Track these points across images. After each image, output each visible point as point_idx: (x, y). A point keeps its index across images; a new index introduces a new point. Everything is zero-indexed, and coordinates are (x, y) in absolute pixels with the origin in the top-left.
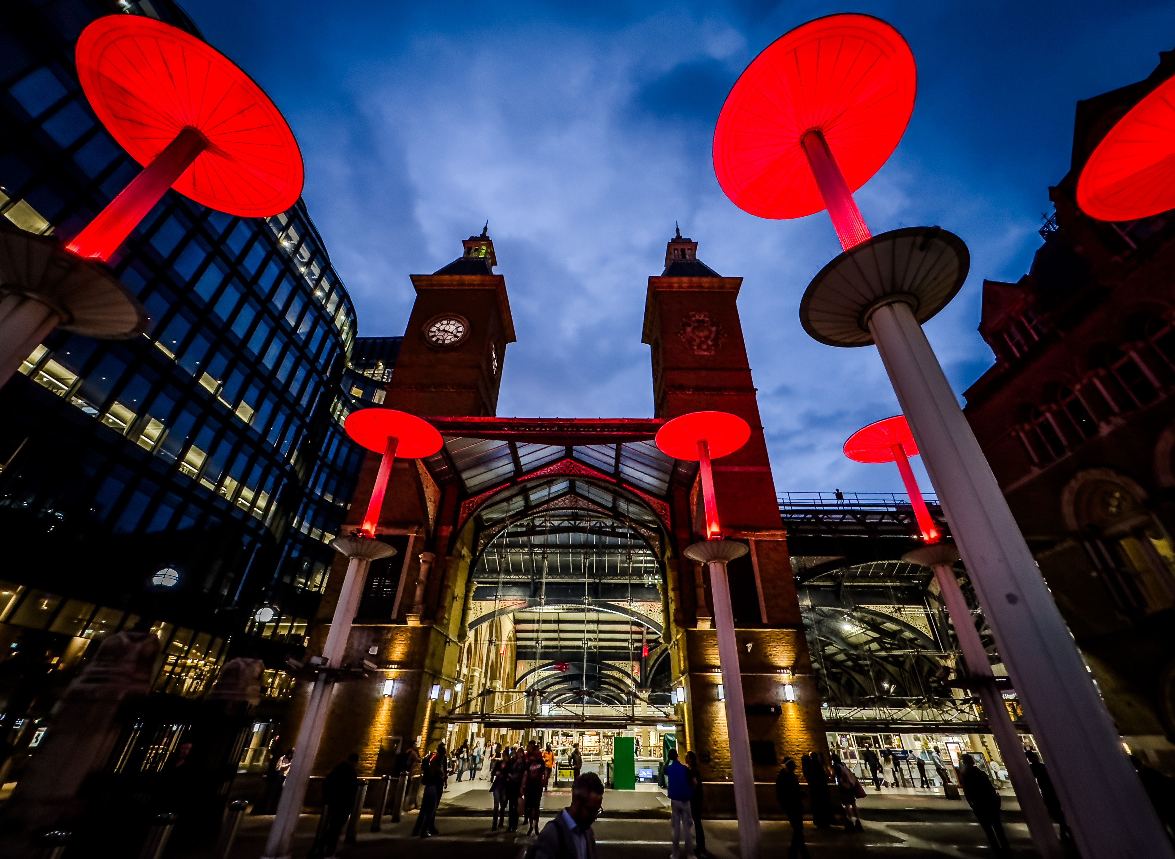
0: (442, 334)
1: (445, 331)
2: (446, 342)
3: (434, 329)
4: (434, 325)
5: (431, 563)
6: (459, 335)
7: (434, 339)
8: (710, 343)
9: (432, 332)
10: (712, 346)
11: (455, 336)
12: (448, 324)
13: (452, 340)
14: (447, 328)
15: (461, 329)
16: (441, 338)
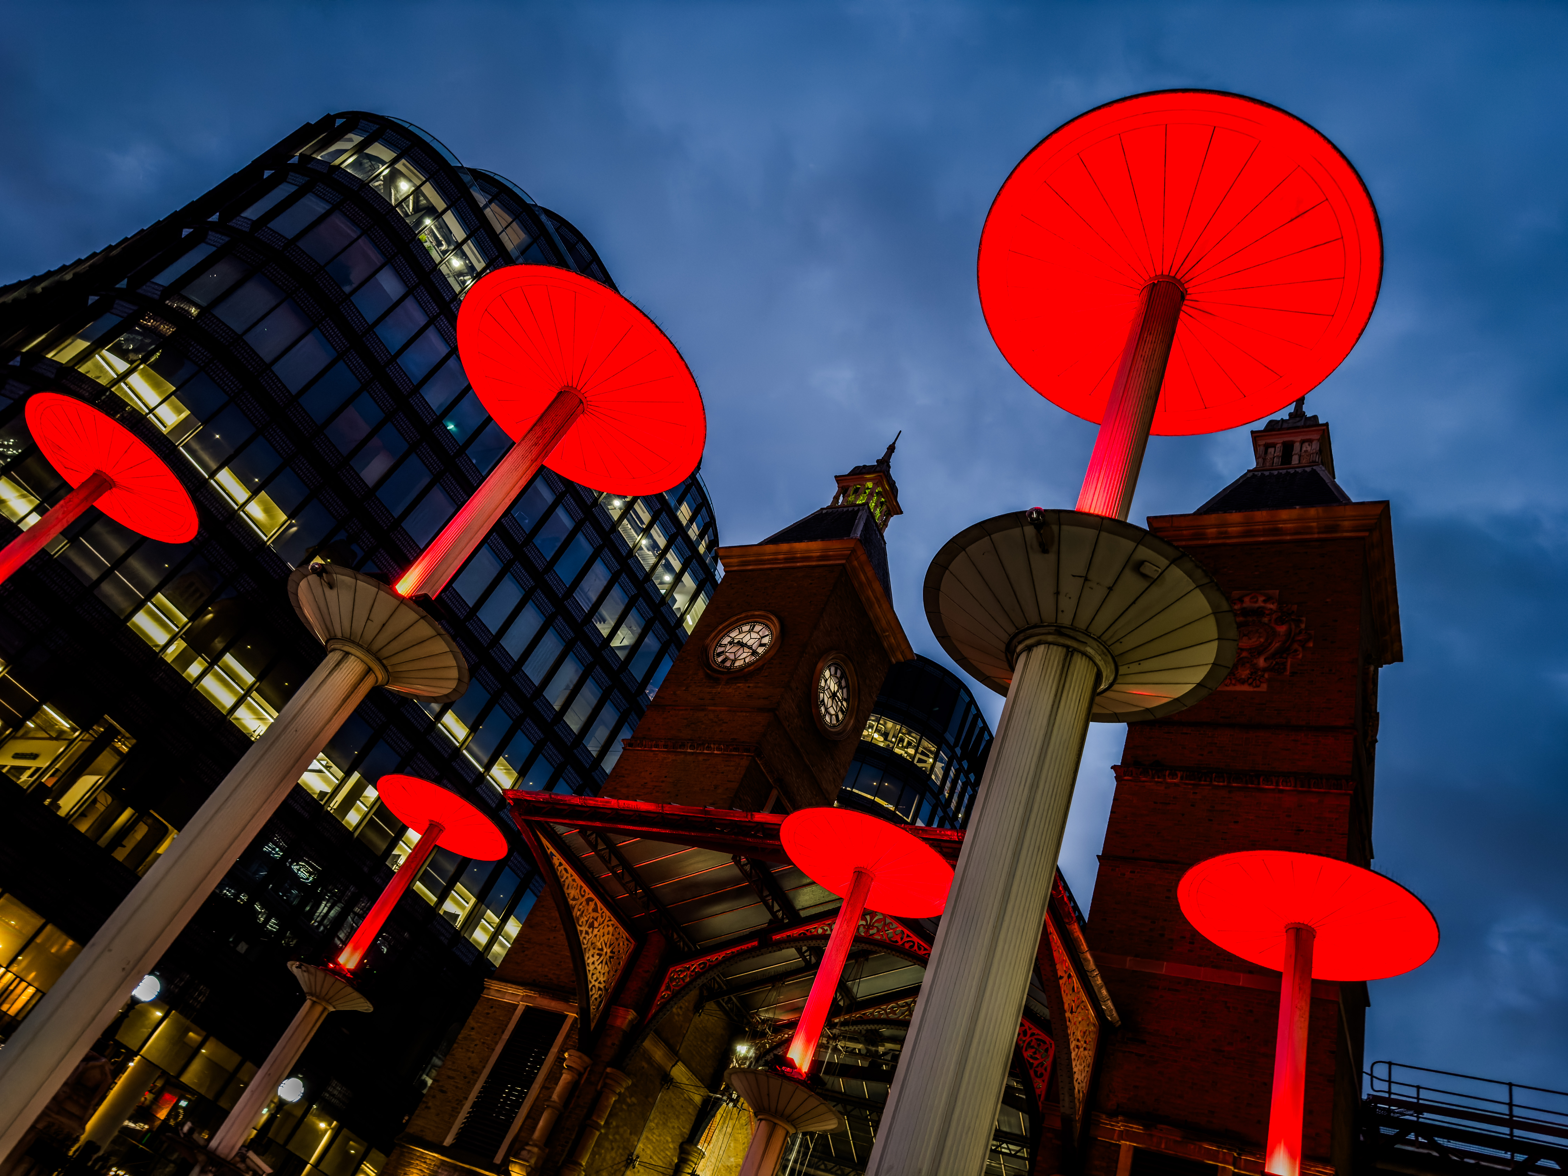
0: (734, 649)
1: (742, 645)
2: (737, 664)
3: (726, 641)
4: (727, 634)
5: (580, 1075)
6: (761, 650)
7: (720, 659)
8: (1261, 662)
9: (721, 646)
10: (1265, 670)
11: (754, 653)
12: (749, 632)
13: (747, 660)
14: (746, 639)
15: (766, 640)
16: (732, 657)
